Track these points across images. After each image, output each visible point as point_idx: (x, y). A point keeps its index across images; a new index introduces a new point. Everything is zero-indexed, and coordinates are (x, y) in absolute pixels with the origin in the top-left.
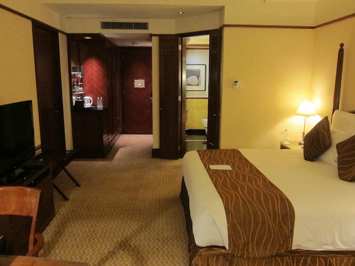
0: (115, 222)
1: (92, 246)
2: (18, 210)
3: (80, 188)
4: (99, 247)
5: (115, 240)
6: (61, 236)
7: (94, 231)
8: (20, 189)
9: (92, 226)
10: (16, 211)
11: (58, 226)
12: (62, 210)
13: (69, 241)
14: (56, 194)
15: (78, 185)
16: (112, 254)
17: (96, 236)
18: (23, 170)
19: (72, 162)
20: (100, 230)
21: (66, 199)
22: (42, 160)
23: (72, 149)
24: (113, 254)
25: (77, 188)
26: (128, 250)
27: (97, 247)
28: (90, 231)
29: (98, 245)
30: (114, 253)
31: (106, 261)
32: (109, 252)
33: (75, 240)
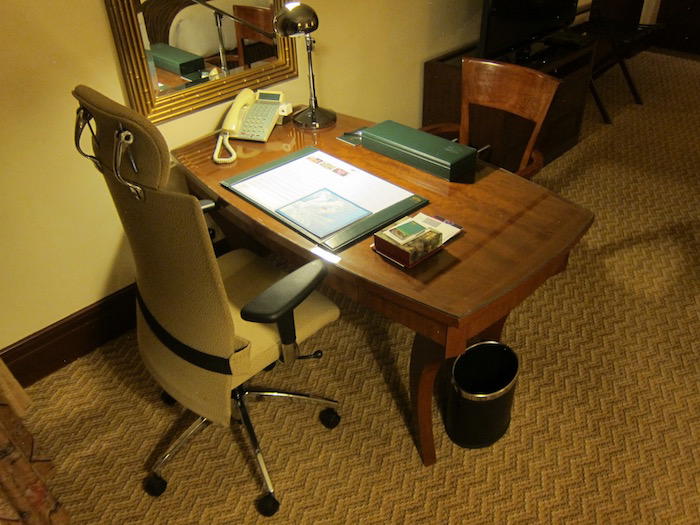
0: (682, 188)
1: (621, 212)
2: (518, 106)
3: (640, 107)
4: (634, 218)
5: (668, 219)
6: (575, 178)
7: (636, 189)
8: (530, 74)
9: (636, 181)
10: (514, 107)
11: (577, 162)
12: (593, 137)
13: (586, 191)
14: (591, 106)
15: (638, 101)
16: (650, 238)
17: (636, 199)
18: (547, 47)
19: (644, 52)
20: (647, 191)
21: (606, 120)
22: (585, 34)
23: (654, 23)
24: (652, 239)
25: (635, 106)
26: (684, 243)
27: (629, 215)
28: (628, 187)
29: (633, 214)
30: (655, 237)
31: (635, 244)
32: (648, 233)
33: (597, 193)
